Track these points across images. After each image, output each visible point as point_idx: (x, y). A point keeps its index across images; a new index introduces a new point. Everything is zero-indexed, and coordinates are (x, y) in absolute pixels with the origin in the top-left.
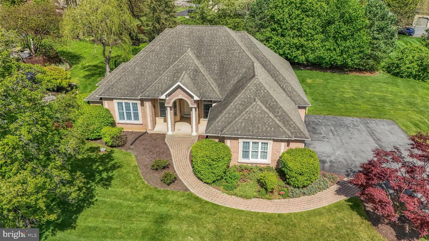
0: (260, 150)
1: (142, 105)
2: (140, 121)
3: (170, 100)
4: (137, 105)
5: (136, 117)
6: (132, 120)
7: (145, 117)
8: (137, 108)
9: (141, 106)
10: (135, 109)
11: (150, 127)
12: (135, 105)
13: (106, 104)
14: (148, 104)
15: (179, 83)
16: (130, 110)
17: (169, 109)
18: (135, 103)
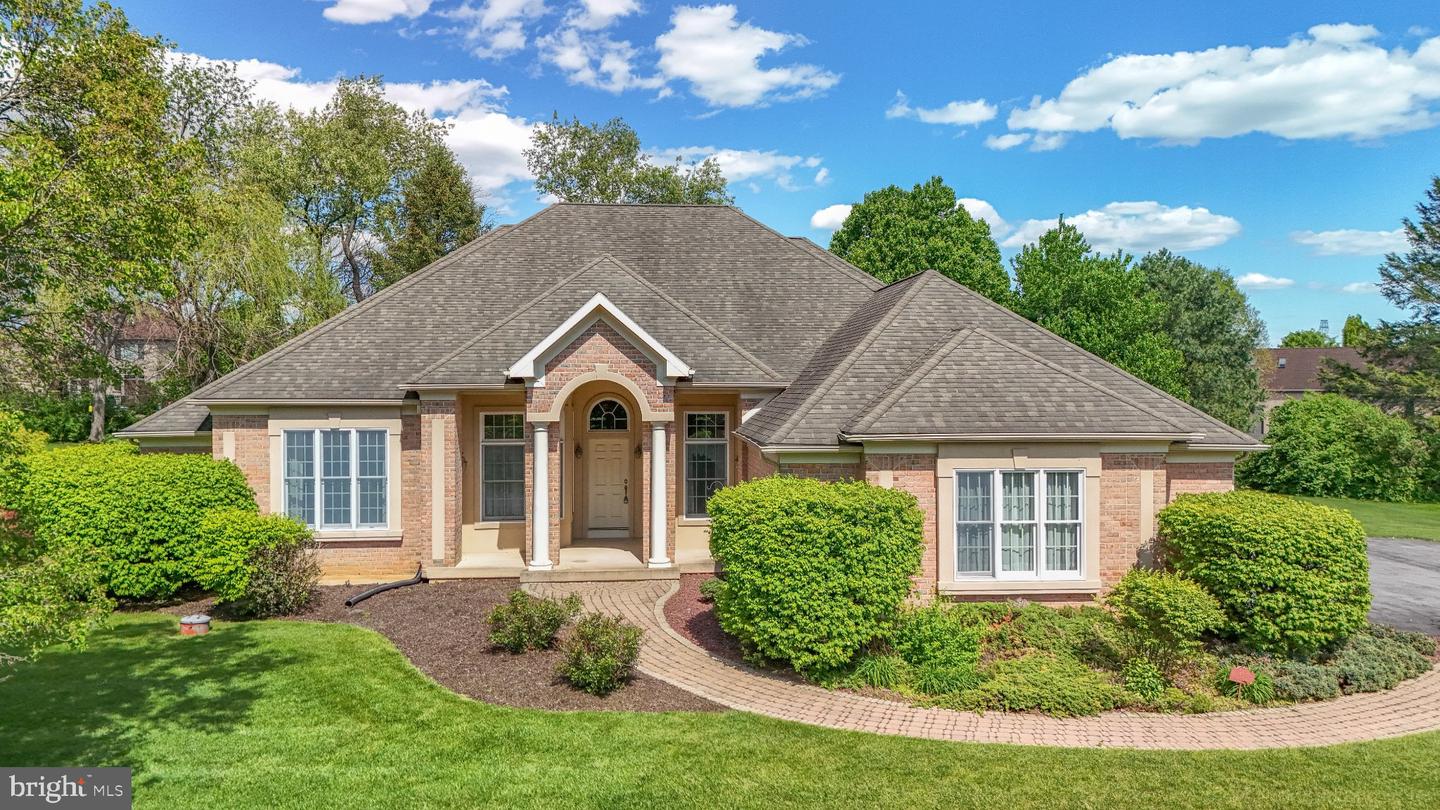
0: (1041, 517)
1: (412, 439)
2: (392, 528)
3: (553, 389)
4: (382, 441)
5: (374, 511)
6: (347, 520)
7: (416, 502)
8: (382, 457)
9: (404, 449)
10: (373, 461)
11: (439, 550)
12: (373, 441)
13: (228, 444)
14: (439, 429)
15: (599, 300)
16: (347, 471)
17: (542, 439)
18: (373, 433)
